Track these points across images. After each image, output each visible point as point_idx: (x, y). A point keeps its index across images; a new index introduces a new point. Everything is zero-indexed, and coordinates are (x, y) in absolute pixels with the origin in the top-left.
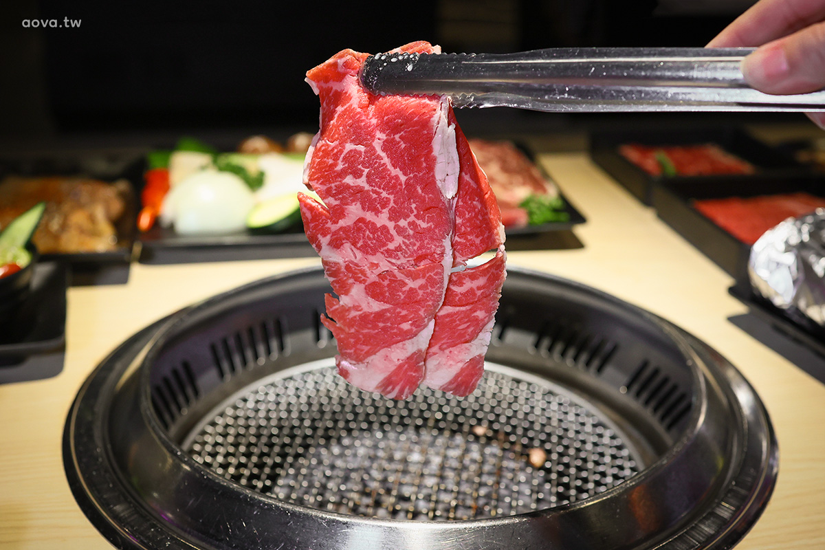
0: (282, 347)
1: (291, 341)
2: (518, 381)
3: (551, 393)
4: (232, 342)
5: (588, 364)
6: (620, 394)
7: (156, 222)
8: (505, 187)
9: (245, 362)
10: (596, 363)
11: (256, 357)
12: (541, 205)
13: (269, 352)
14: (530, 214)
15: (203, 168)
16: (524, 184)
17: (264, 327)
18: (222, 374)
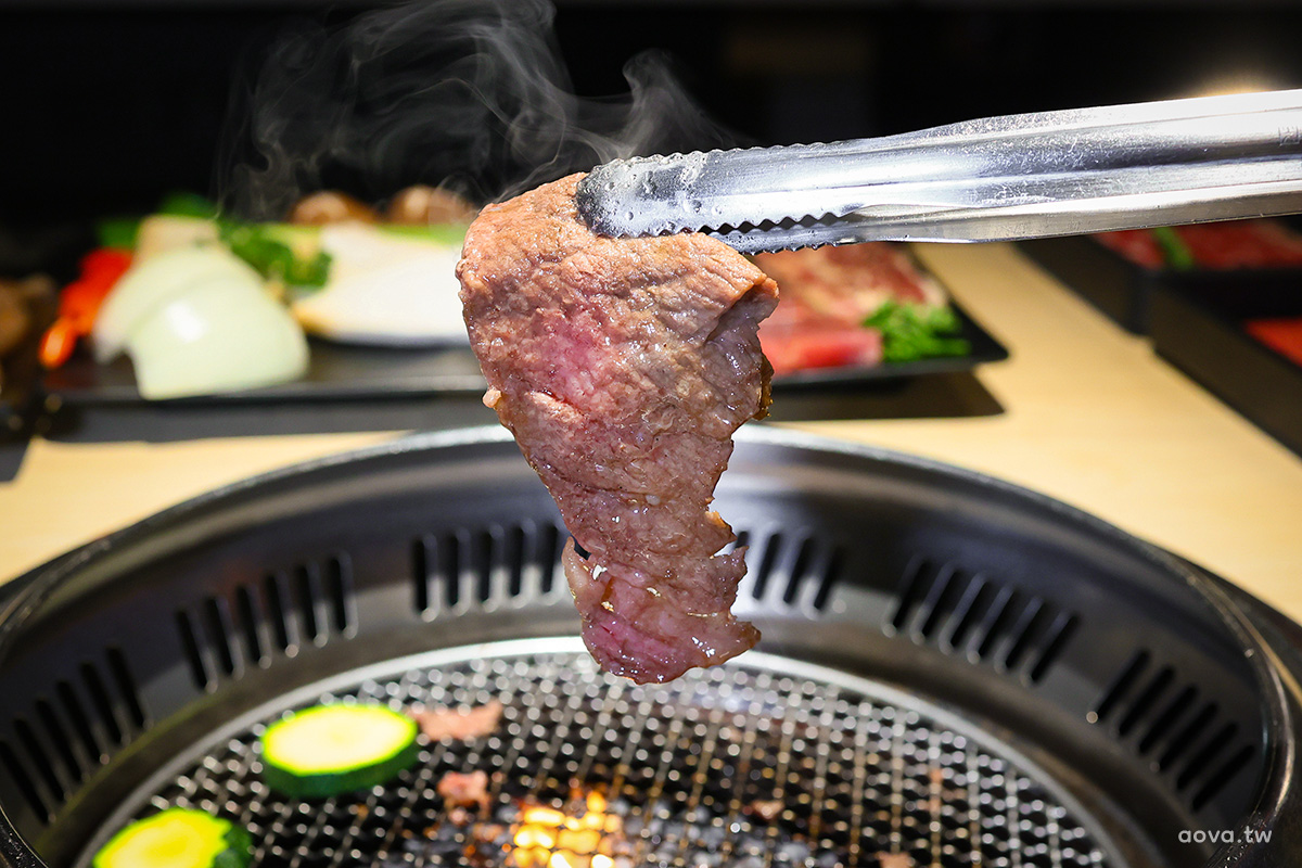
0: (340, 621)
1: (362, 608)
2: (854, 699)
3: (925, 724)
4: (226, 607)
5: (1012, 661)
6: (1085, 726)
7: (82, 348)
8: (834, 291)
9: (255, 654)
10: (1030, 659)
11: (282, 641)
12: (908, 321)
13: (310, 630)
14: (887, 340)
15: (200, 243)
16: (874, 285)
17: (302, 574)
18: (201, 679)
